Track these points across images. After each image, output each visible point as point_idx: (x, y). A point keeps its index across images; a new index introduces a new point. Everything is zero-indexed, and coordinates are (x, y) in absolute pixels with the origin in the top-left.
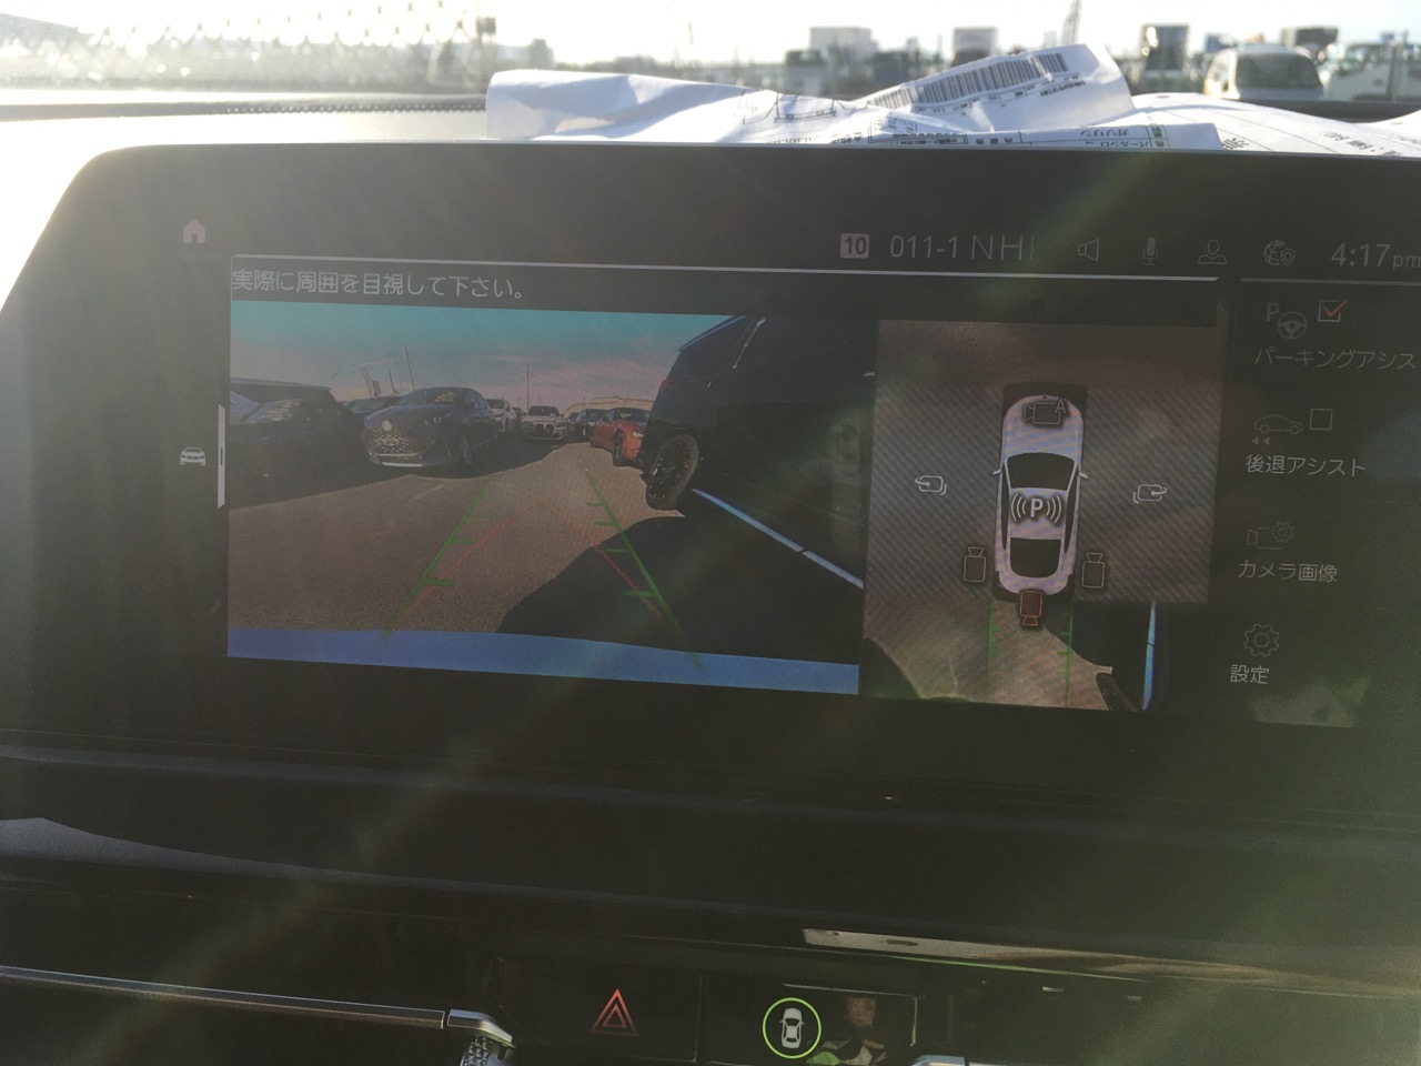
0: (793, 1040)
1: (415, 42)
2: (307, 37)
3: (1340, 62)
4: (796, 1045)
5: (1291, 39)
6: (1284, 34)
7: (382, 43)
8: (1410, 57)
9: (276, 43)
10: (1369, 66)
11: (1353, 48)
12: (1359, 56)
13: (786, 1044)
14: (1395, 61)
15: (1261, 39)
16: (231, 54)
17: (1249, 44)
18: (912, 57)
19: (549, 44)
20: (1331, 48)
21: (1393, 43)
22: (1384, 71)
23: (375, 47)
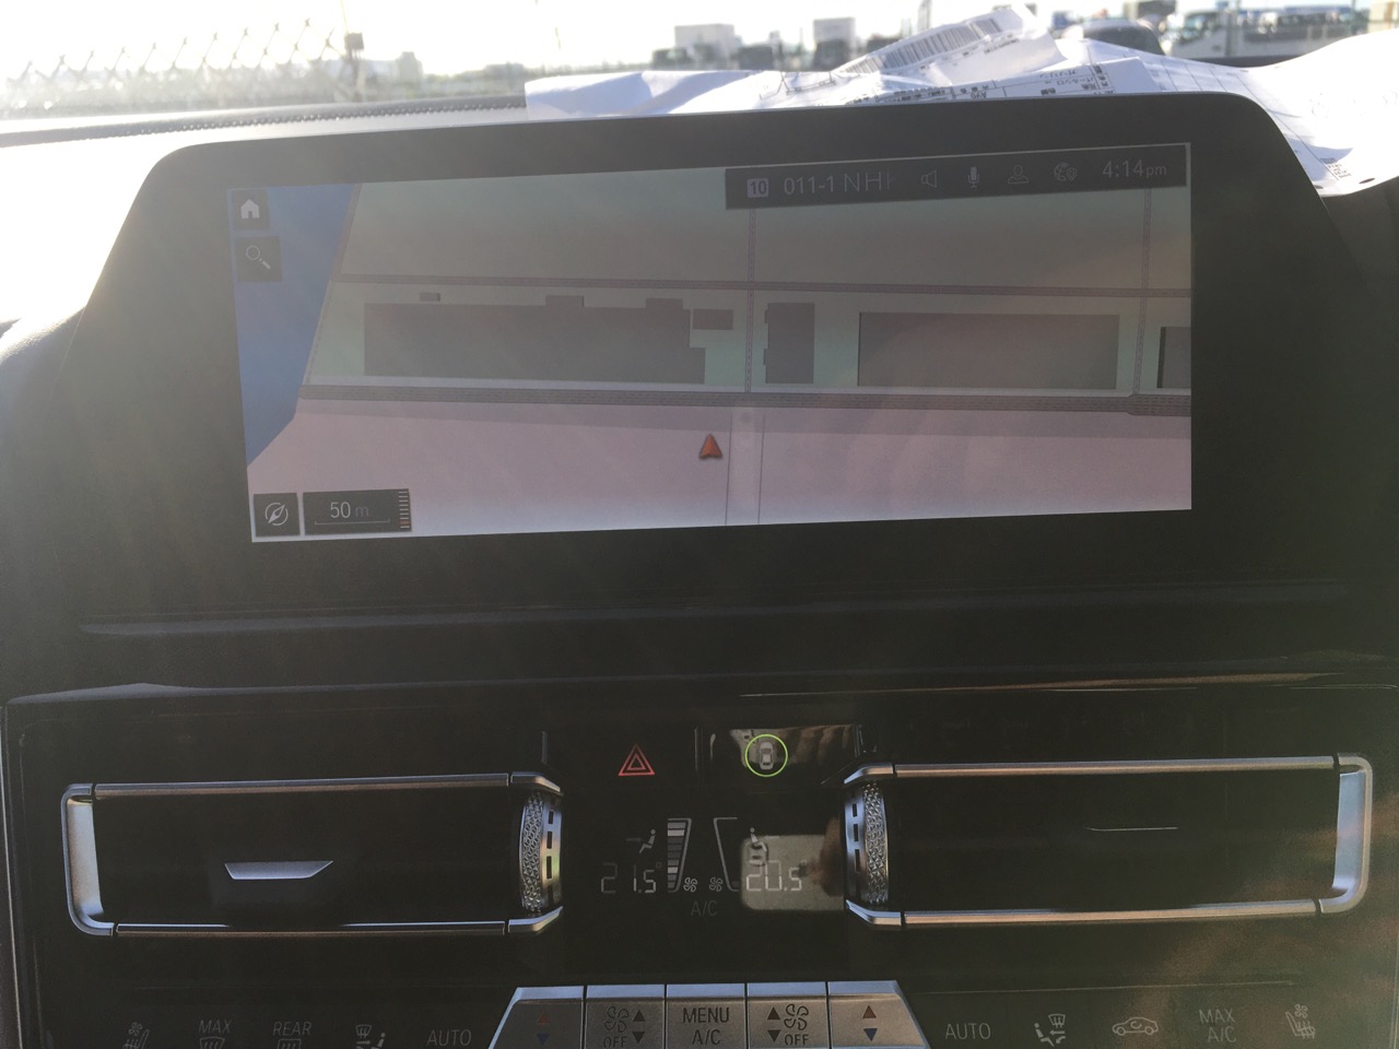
0: (768, 764)
1: (284, 61)
2: (174, 63)
3: (1180, 31)
4: (770, 767)
5: (1133, 12)
6: (1126, 8)
7: (252, 65)
8: (1245, 23)
9: (142, 71)
10: (1208, 34)
11: (1191, 17)
12: (1198, 24)
13: (763, 767)
14: (1231, 29)
15: (1105, 13)
16: (98, 85)
17: (1094, 19)
18: (775, 49)
19: (418, 57)
20: (1170, 18)
21: (1227, 10)
22: (1221, 38)
23: (244, 69)
